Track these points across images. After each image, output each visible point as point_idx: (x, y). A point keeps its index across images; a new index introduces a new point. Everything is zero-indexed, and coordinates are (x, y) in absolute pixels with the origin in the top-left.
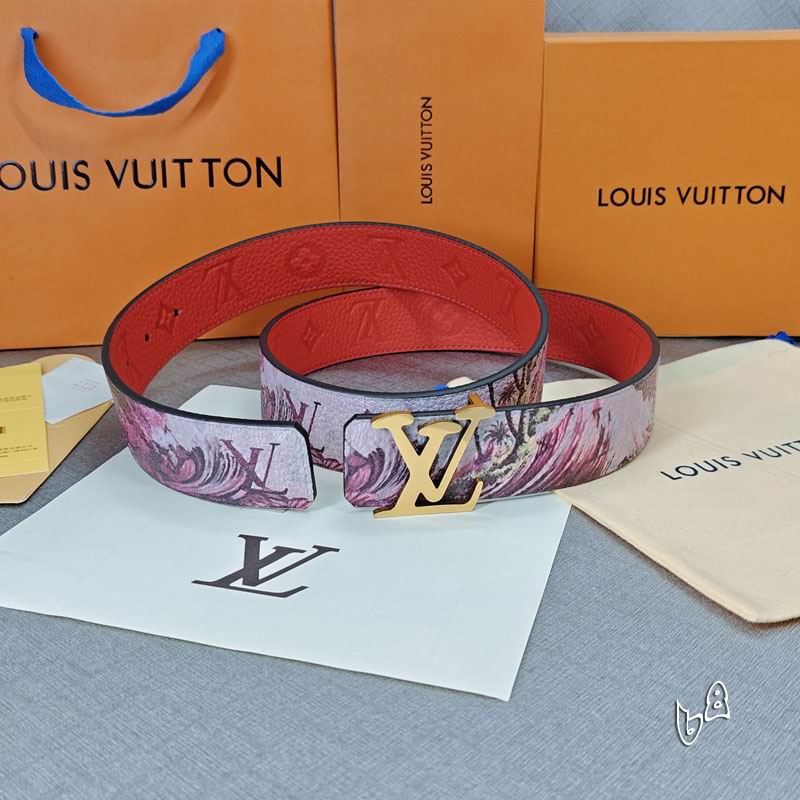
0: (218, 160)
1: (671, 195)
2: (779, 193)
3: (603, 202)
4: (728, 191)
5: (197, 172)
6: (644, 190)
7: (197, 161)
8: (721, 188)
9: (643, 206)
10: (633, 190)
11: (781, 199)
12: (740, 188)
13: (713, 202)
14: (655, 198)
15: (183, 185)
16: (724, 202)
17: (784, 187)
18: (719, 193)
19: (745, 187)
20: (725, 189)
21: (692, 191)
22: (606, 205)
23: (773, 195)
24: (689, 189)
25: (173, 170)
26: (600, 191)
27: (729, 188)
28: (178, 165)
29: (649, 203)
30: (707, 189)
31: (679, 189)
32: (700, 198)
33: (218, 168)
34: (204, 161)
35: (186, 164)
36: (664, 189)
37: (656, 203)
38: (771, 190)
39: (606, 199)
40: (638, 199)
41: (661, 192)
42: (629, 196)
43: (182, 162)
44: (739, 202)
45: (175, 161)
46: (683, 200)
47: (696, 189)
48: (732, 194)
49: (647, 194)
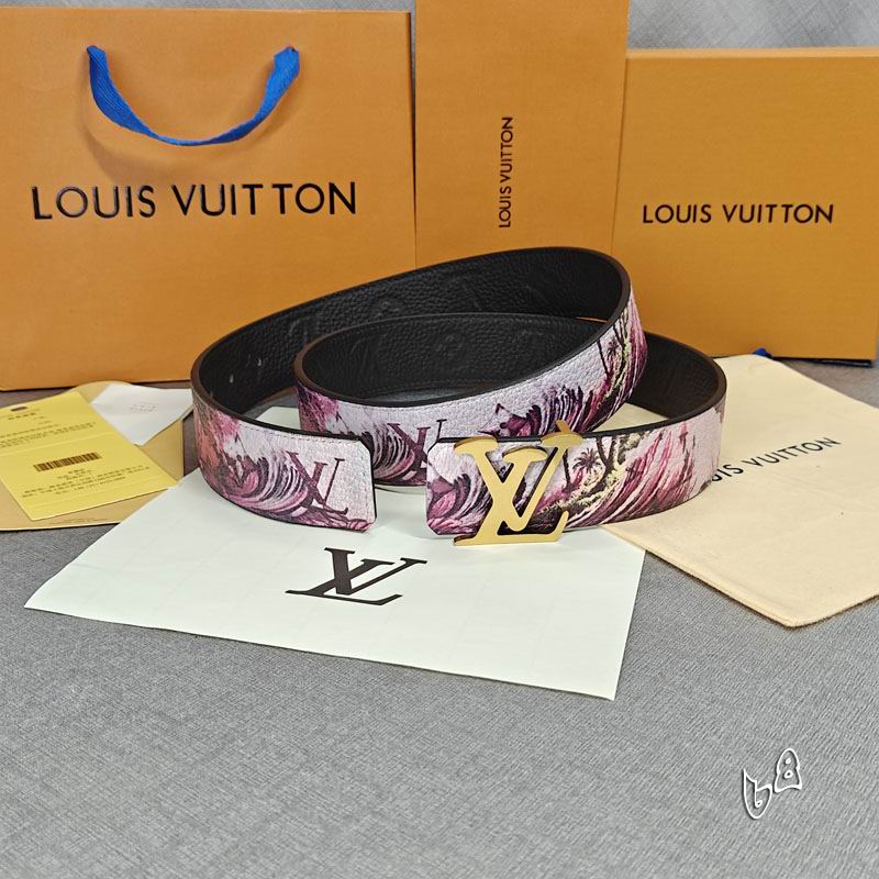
0: (290, 186)
1: (717, 212)
2: (827, 211)
3: (648, 219)
4: (774, 209)
5: (268, 197)
6: (690, 207)
7: (267, 186)
8: (767, 206)
9: (688, 223)
10: (678, 207)
11: (829, 218)
12: (787, 207)
13: (759, 220)
14: (700, 215)
15: (253, 212)
16: (770, 220)
17: (831, 207)
18: (766, 211)
19: (791, 206)
20: (772, 207)
21: (738, 210)
22: (651, 222)
23: (820, 214)
24: (735, 207)
25: (243, 196)
26: (645, 208)
27: (775, 206)
28: (248, 190)
29: (694, 221)
30: (753, 207)
31: (724, 207)
32: (747, 216)
33: (290, 194)
34: (275, 186)
35: (256, 190)
36: (709, 206)
37: (702, 220)
38: (819, 209)
39: (651, 216)
40: (683, 216)
41: (706, 209)
42: (675, 213)
43: (252, 187)
44: (786, 220)
45: (245, 186)
46: (729, 218)
47: (742, 207)
48: (779, 212)
49: (692, 210)
